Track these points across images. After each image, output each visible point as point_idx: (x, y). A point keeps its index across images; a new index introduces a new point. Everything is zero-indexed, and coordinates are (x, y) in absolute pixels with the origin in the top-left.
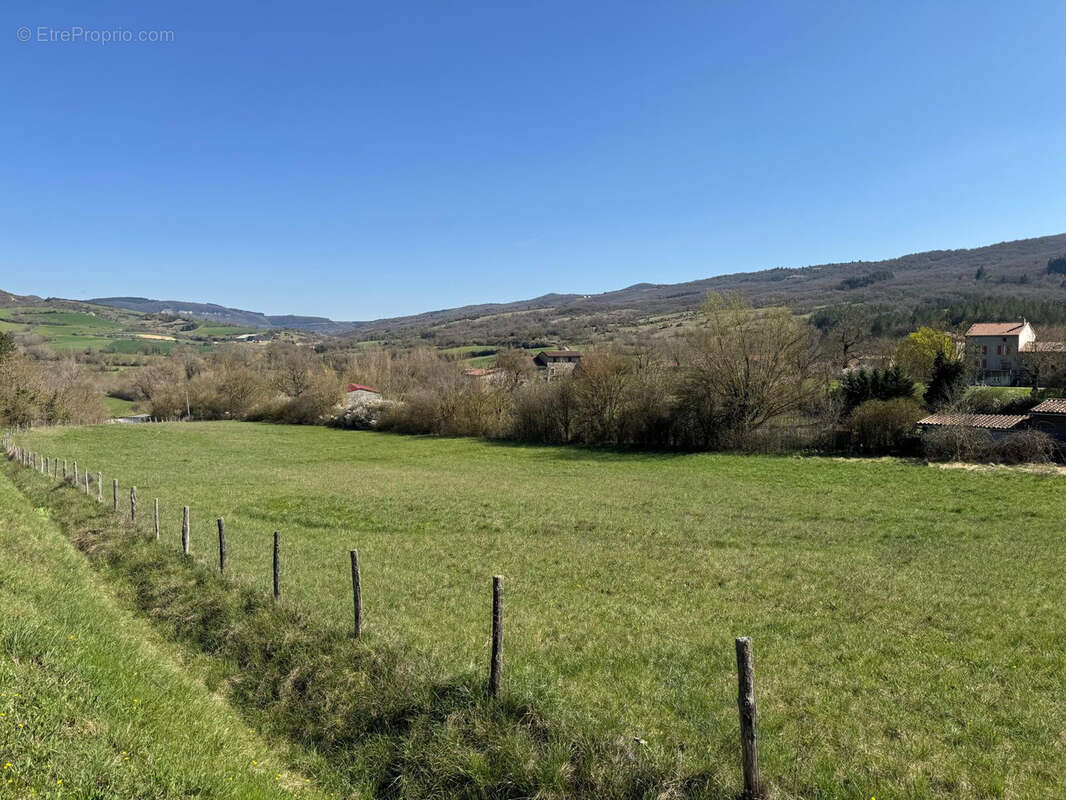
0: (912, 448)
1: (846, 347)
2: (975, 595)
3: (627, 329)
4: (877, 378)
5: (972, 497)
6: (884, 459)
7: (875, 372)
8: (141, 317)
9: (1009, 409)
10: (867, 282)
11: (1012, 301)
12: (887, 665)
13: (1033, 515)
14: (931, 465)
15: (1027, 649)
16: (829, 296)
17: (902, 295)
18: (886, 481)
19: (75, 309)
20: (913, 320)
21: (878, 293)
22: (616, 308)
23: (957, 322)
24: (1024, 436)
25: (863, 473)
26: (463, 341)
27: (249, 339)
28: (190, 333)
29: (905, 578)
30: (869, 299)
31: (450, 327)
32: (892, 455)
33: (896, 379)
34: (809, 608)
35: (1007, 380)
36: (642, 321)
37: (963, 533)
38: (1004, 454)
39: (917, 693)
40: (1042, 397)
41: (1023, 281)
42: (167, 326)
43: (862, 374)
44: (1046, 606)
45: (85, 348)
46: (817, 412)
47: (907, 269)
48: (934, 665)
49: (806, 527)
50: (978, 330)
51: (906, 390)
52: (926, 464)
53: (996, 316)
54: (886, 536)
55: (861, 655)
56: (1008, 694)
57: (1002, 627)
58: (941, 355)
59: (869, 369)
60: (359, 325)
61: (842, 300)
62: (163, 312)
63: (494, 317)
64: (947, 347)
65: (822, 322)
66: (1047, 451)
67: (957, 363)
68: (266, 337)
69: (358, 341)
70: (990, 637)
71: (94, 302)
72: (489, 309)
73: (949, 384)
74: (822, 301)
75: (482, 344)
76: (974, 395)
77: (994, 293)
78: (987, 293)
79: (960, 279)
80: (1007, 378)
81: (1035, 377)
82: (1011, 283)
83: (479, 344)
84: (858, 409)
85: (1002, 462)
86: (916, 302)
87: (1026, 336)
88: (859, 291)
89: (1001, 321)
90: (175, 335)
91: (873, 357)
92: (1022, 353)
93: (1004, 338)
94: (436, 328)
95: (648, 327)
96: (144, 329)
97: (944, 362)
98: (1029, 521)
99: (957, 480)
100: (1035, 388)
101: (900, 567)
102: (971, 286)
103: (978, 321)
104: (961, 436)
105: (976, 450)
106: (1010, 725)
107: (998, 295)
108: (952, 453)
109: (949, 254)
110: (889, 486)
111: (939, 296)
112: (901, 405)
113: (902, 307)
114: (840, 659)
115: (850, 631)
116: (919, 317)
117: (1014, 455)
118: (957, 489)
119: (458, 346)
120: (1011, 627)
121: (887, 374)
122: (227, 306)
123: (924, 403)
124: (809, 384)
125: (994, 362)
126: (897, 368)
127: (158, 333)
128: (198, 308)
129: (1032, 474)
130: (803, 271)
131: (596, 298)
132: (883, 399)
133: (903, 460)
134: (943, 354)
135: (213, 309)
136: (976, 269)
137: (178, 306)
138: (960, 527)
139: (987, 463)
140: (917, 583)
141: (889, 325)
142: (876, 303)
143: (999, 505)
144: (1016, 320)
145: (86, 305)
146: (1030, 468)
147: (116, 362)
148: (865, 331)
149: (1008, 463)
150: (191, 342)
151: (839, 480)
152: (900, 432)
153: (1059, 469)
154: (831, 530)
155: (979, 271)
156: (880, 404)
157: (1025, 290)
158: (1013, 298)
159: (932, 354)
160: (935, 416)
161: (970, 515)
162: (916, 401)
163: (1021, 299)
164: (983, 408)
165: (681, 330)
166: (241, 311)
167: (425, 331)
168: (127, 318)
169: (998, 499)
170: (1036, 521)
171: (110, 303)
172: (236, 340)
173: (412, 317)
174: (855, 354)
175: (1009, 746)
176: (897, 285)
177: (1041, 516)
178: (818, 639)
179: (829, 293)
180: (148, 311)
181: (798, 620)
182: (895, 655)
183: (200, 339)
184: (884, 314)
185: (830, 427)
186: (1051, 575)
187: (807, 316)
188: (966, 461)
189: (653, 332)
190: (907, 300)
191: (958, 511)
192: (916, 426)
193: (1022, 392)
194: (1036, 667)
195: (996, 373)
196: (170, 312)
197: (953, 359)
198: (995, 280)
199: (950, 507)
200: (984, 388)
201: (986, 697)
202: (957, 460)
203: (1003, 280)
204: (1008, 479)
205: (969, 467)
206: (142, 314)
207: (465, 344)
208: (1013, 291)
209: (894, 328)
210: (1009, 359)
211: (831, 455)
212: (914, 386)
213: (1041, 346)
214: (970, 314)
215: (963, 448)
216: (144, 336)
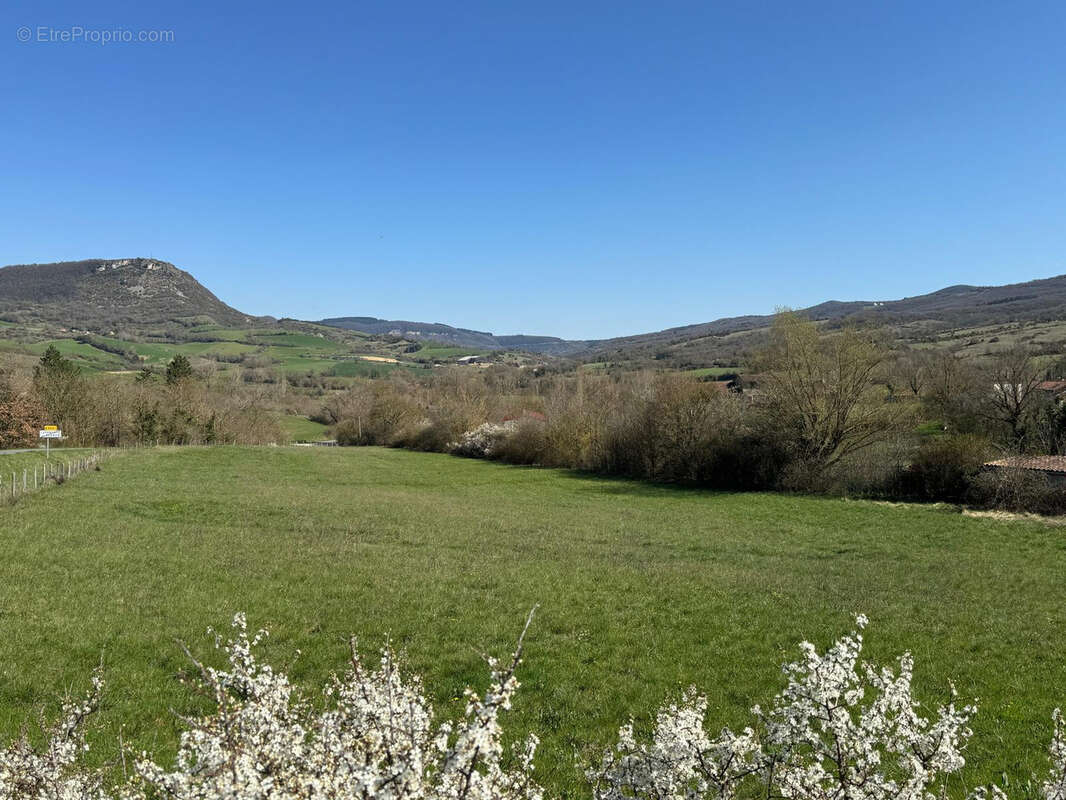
3: (920, 346)
8: (367, 338)
19: (304, 331)
22: (914, 318)
26: (703, 361)
27: (471, 361)
28: (414, 355)
31: (693, 345)
36: (942, 336)
42: (391, 348)
45: (308, 370)
60: (592, 344)
62: (391, 333)
63: (749, 332)
68: (489, 359)
69: (585, 363)
71: (325, 322)
72: (745, 323)
75: (725, 366)
83: (720, 365)
90: (398, 357)
94: (675, 346)
95: (952, 343)
96: (369, 351)
119: (694, 369)
122: (455, 326)
127: (382, 355)
128: (425, 329)
131: (890, 306)
135: (440, 329)
137: (405, 326)
145: (315, 326)
147: (335, 385)
150: (413, 364)
165: (994, 348)
166: (469, 331)
167: (662, 351)
168: (354, 339)
171: (339, 324)
172: (459, 362)
173: (652, 335)
180: (372, 330)
183: (421, 362)
189: (959, 348)
196: (396, 333)
206: (368, 335)
207: (703, 366)
216: (370, 358)
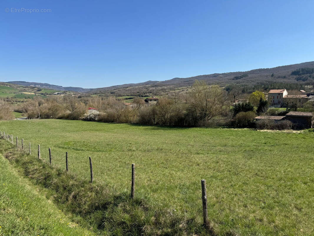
0: (253, 125)
1: (235, 97)
2: (269, 167)
3: (172, 91)
4: (244, 105)
5: (269, 139)
6: (245, 129)
7: (243, 104)
8: (24, 87)
9: (280, 114)
10: (241, 77)
11: (282, 83)
12: (244, 187)
13: (286, 144)
14: (258, 130)
15: (283, 181)
16: (230, 82)
17: (251, 82)
18: (245, 135)
19: (3, 85)
20: (254, 89)
21: (244, 81)
22: (169, 85)
23: (266, 89)
24: (284, 122)
25: (239, 133)
26: (123, 95)
27: (58, 94)
28: (40, 92)
29: (250, 162)
30: (242, 83)
31: (119, 90)
32: (247, 128)
33: (249, 105)
34: (223, 171)
35: (280, 106)
36: (176, 89)
37: (266, 150)
38: (278, 127)
39: (253, 195)
40: (289, 111)
41: (285, 77)
42: (32, 90)
43: (239, 104)
44: (289, 170)
45: (6, 97)
46: (226, 115)
47: (252, 74)
48: (258, 187)
49: (223, 148)
50: (272, 91)
51: (251, 109)
52: (257, 130)
53: (277, 88)
54: (245, 151)
55: (237, 184)
56: (278, 194)
57: (277, 176)
58: (261, 99)
59: (241, 103)
60: (91, 89)
61: (234, 83)
62: (31, 86)
63: (133, 87)
64: (263, 96)
65: (228, 89)
66: (290, 126)
67: (266, 101)
68: (63, 93)
69: (91, 94)
70: (273, 179)
71: (9, 82)
72: (131, 85)
73: (263, 107)
74: (228, 83)
75: (129, 96)
76: (270, 110)
77: (276, 81)
78: (275, 81)
79: (267, 76)
80: (280, 105)
81: (287, 105)
82: (281, 78)
83: (128, 96)
84: (238, 114)
85: (278, 129)
86: (255, 84)
87: (285, 93)
88: (238, 80)
89: (278, 89)
90: (35, 93)
91: (242, 99)
92: (284, 98)
93: (279, 94)
94: (115, 90)
95: (178, 91)
96: (25, 91)
97: (263, 101)
98: (285, 146)
99: (265, 135)
100: (287, 108)
101: (249, 159)
102: (270, 79)
103: (272, 89)
104: (267, 122)
105: (271, 126)
106: (278, 203)
107: (277, 81)
108: (264, 127)
109: (264, 69)
110: (246, 136)
111: (261, 82)
112: (250, 113)
113: (250, 85)
114: (232, 186)
115: (234, 178)
116: (255, 88)
117: (281, 127)
118: (265, 137)
119: (122, 96)
120: (279, 176)
121: (246, 104)
122: (51, 84)
123: (256, 113)
124: (224, 107)
125: (276, 101)
126: (249, 103)
127: (29, 92)
128: (42, 85)
129: (286, 133)
130: (223, 74)
131: (163, 82)
132: (245, 112)
133: (250, 129)
134: (262, 99)
135: (46, 85)
136: (272, 74)
137: (35, 84)
138: (266, 148)
139: (273, 130)
140: (253, 164)
141: (247, 90)
142: (243, 84)
143: (277, 141)
144: (282, 89)
145: (6, 84)
146: (286, 131)
147: (16, 101)
148: (240, 92)
149: (279, 130)
150: (40, 95)
151: (232, 135)
152: (250, 121)
153: (293, 131)
154: (230, 149)
155: (272, 75)
156: (244, 113)
157: (285, 80)
158: (282, 82)
159: (259, 99)
160: (260, 116)
161: (269, 145)
162: (254, 112)
163: (284, 83)
164: (273, 114)
165: (187, 92)
166: (55, 86)
167: (112, 92)
168: (20, 88)
169: (276, 140)
170: (287, 146)
171: (13, 83)
172: (54, 94)
173: (108, 88)
174: (237, 99)
175: (277, 209)
176: (249, 78)
177: (288, 145)
178: (225, 180)
179: (230, 81)
180: (27, 85)
181: (220, 175)
182: (247, 184)
183: (42, 94)
184: (246, 87)
185: (229, 120)
186: (290, 161)
187: (224, 88)
188: (268, 129)
189: (180, 92)
190: (252, 83)
191: (265, 143)
192: (254, 119)
193: (284, 109)
194: (286, 187)
195: (277, 104)
196: (33, 86)
197: (265, 100)
198: (277, 77)
199: (263, 142)
200: (273, 108)
201: (271, 195)
202: (265, 129)
203: (279, 77)
204: (279, 134)
205: (269, 131)
206: (24, 86)
207: (124, 96)
208: (282, 80)
209: (248, 91)
210: (280, 100)
211: (230, 128)
212: (254, 108)
213: (289, 96)
214: (270, 87)
215: (267, 125)
216: (25, 93)
